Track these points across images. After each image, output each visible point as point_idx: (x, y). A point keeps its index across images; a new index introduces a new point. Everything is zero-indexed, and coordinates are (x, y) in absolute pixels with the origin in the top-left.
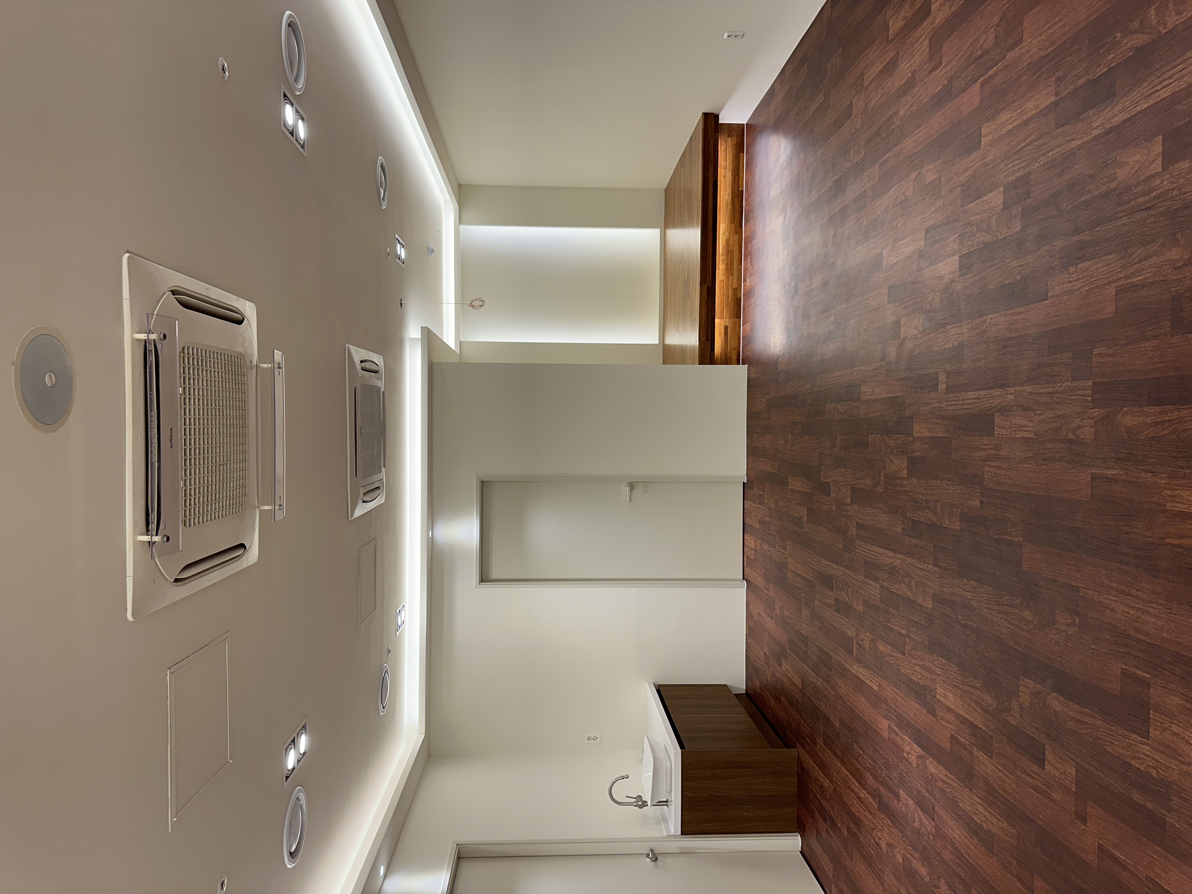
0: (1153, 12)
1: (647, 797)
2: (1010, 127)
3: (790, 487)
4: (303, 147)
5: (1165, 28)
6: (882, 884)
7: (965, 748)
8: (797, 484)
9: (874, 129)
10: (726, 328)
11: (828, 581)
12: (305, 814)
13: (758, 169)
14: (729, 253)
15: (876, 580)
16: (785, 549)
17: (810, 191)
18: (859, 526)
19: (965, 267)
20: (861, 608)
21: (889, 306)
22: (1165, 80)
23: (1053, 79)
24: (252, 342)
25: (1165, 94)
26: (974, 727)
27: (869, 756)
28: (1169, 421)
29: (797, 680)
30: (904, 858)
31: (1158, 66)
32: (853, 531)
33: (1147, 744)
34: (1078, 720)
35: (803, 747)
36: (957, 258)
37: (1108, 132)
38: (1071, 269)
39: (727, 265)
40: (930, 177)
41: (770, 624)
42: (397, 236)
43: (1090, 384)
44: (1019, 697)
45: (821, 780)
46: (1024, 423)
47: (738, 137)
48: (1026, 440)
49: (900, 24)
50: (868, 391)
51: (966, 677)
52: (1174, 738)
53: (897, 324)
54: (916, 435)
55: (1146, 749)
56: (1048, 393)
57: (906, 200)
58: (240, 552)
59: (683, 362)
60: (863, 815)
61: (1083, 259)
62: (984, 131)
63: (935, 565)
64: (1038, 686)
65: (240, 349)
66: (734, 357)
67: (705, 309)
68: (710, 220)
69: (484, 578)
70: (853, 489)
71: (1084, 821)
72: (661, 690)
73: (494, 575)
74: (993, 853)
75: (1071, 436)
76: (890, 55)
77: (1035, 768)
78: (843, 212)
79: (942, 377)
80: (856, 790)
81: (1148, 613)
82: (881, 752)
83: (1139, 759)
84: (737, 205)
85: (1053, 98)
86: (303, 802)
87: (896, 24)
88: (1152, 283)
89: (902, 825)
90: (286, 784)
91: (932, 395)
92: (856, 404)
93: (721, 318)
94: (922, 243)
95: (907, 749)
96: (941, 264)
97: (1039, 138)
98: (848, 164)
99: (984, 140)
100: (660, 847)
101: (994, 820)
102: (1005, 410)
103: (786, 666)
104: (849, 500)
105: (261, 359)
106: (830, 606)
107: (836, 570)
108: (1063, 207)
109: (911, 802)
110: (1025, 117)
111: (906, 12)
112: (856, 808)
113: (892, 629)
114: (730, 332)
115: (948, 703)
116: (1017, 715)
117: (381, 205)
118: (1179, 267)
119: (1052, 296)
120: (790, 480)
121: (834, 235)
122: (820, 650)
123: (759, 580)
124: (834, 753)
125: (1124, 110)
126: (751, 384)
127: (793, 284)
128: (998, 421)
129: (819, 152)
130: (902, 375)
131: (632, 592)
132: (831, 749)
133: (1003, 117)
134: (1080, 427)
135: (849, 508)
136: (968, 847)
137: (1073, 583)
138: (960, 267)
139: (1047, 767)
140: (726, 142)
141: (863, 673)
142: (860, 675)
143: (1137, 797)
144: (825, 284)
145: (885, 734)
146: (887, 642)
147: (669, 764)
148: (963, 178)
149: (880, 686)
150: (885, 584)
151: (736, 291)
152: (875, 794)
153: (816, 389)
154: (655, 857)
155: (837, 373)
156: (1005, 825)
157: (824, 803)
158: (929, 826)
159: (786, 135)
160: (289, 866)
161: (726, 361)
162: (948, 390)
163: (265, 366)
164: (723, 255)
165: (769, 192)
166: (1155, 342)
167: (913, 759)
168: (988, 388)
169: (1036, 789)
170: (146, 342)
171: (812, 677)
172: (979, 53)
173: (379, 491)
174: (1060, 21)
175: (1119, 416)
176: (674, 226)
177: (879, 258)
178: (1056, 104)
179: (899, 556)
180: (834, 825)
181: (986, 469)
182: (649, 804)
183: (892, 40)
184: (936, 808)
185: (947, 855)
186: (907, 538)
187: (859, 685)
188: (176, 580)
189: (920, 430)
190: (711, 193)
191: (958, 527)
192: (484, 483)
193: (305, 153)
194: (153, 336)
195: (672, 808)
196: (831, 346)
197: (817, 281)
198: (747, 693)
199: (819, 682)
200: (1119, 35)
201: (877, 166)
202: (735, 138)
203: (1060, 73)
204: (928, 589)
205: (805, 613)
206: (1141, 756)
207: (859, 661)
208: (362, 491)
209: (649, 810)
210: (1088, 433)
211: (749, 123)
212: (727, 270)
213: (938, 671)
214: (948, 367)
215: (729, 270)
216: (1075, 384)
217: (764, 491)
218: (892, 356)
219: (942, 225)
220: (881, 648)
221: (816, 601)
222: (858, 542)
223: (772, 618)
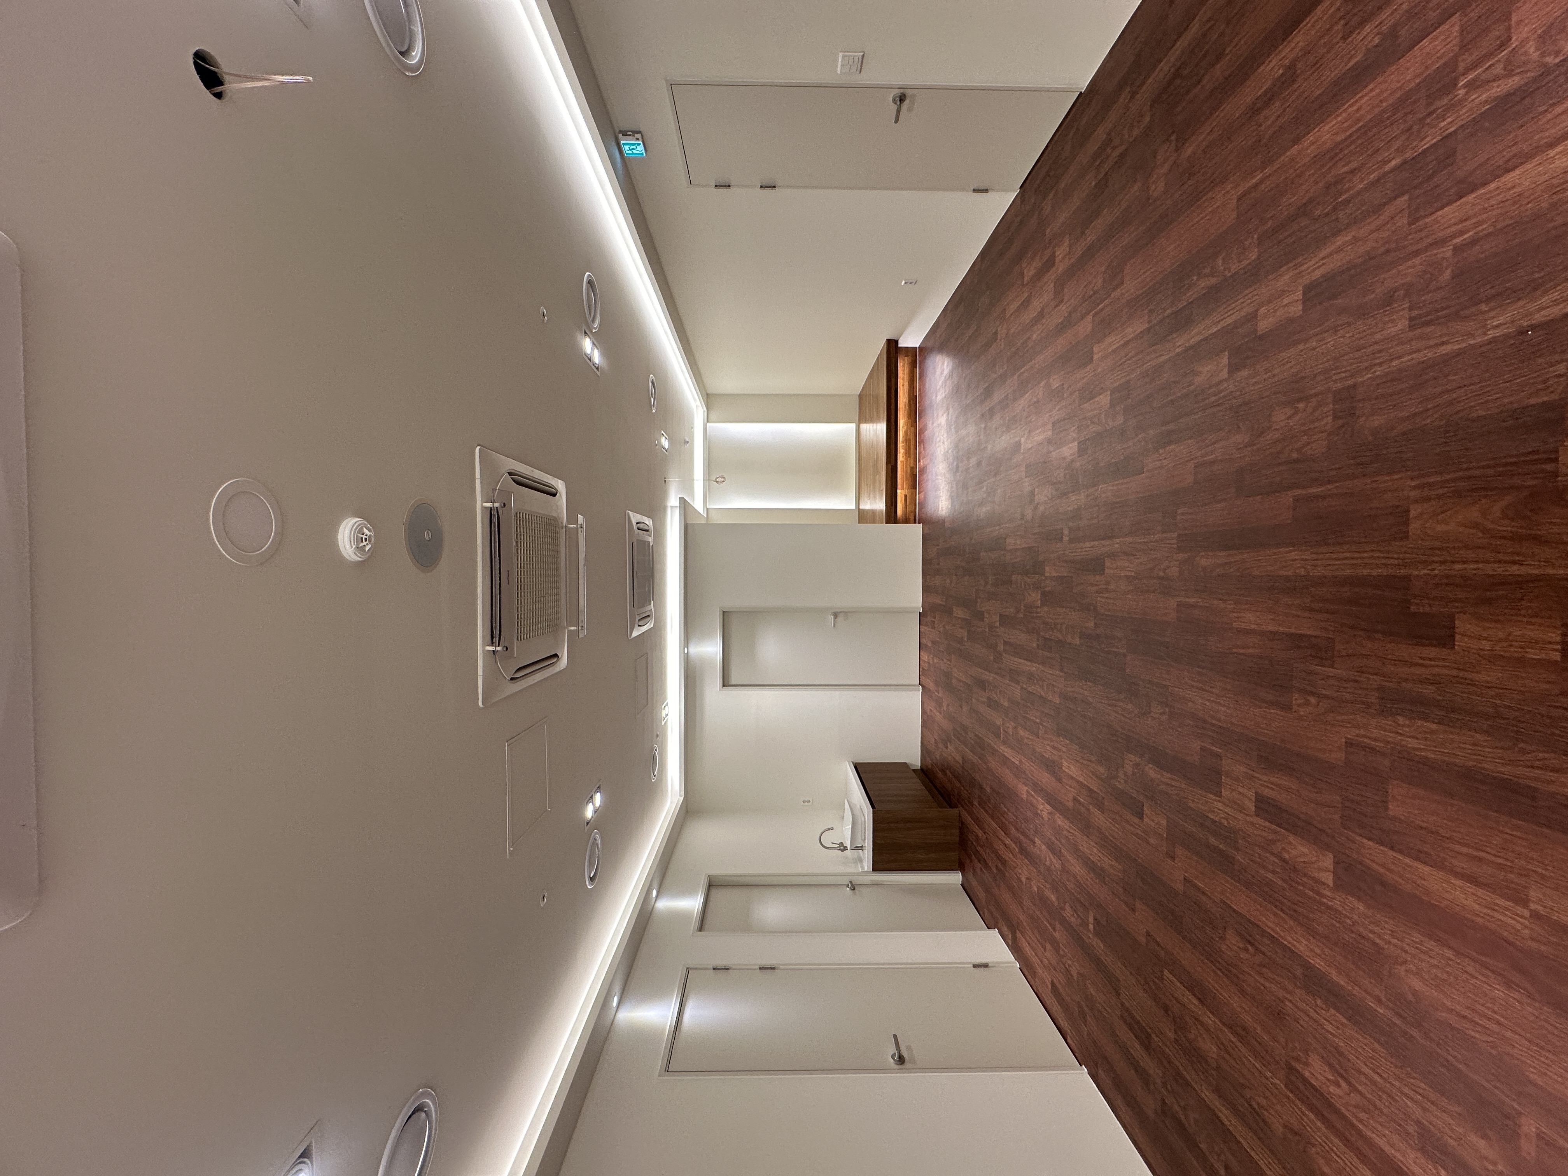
0: (1220, 262)
1: (848, 844)
2: (1114, 347)
3: (955, 615)
4: (597, 369)
5: (1229, 272)
6: (1022, 907)
7: (1083, 806)
8: (959, 612)
9: (1013, 349)
10: (906, 496)
11: (982, 684)
12: (600, 850)
13: (927, 380)
14: (907, 441)
15: (1018, 683)
16: (951, 661)
17: (966, 396)
18: (1005, 643)
19: (1082, 451)
20: (1006, 704)
21: (1026, 479)
22: (1229, 311)
23: (1146, 311)
24: (563, 511)
25: (1229, 321)
26: (1090, 790)
27: (1013, 813)
28: (1235, 562)
29: (958, 758)
30: (1038, 888)
31: (1224, 300)
32: (1001, 647)
33: (1219, 801)
34: (1168, 784)
35: (962, 806)
36: (1076, 443)
37: (1186, 350)
38: (1161, 451)
39: (906, 450)
40: (1055, 384)
41: (939, 717)
42: (662, 432)
43: (1175, 535)
44: (1123, 767)
45: (976, 831)
46: (1126, 565)
47: (912, 356)
48: (1128, 577)
49: (1032, 273)
50: (1012, 543)
51: (1084, 754)
52: (1241, 797)
53: (1032, 493)
54: (1047, 574)
55: (1220, 805)
56: (1144, 542)
57: (1038, 402)
58: (555, 660)
59: (874, 522)
60: (1007, 856)
61: (1170, 443)
62: (1095, 350)
63: (1061, 670)
64: (1138, 760)
65: (555, 515)
66: (912, 518)
67: (890, 483)
68: (893, 417)
69: (725, 684)
70: (1001, 615)
71: (1173, 858)
72: (857, 767)
73: (733, 682)
74: (1105, 883)
75: (1161, 574)
76: (1026, 295)
77: (1137, 820)
78: (991, 412)
79: (1066, 532)
80: (1002, 838)
81: (1220, 704)
82: (1021, 810)
83: (1214, 812)
84: (913, 406)
85: (1147, 325)
86: (599, 841)
87: (1029, 273)
88: (1221, 461)
89: (1037, 863)
90: (586, 828)
91: (1059, 545)
92: (1002, 552)
93: (902, 489)
94: (1050, 433)
95: (1041, 807)
96: (1064, 449)
97: (1137, 354)
98: (995, 376)
99: (1095, 357)
100: (857, 880)
101: (1106, 859)
102: (1112, 555)
103: (951, 748)
104: (998, 624)
105: (568, 522)
106: (983, 703)
107: (988, 676)
108: (1155, 405)
109: (1043, 847)
110: (1126, 339)
111: (1037, 264)
112: (1002, 851)
113: (1029, 719)
114: (911, 500)
115: (1071, 773)
116: (1122, 781)
117: (652, 410)
118: (1240, 448)
119: (1148, 471)
120: (954, 610)
121: (985, 428)
122: (976, 736)
123: (931, 685)
124: (986, 811)
125: (1200, 333)
126: (925, 539)
127: (955, 463)
128: (1107, 564)
129: (973, 367)
130: (1037, 530)
131: (836, 694)
132: (983, 808)
133: (1109, 340)
134: (1168, 567)
135: (998, 630)
136: (1087, 879)
137: (1164, 683)
138: (1079, 451)
139: (1146, 820)
140: (904, 360)
141: (1008, 752)
142: (1006, 754)
143: (1213, 841)
144: (979, 464)
145: (1024, 796)
146: (1025, 729)
147: (863, 819)
148: (1080, 385)
149: (1020, 761)
150: (1025, 686)
151: (913, 469)
152: (1017, 841)
153: (973, 541)
154: (853, 888)
155: (988, 530)
156: (1114, 863)
157: (979, 848)
158: (1057, 865)
159: (948, 355)
160: (589, 887)
161: (906, 521)
162: (1071, 541)
163: (572, 526)
164: (903, 442)
165: (936, 397)
166: (1224, 504)
167: (1045, 815)
168: (1099, 540)
169: (1137, 835)
170: (491, 509)
171: (970, 756)
172: (1092, 293)
173: (649, 618)
174: (1151, 268)
175: (1198, 558)
176: (866, 421)
177: (1018, 445)
178: (1149, 329)
179: (1035, 665)
180: (986, 865)
181: (1099, 599)
182: (849, 848)
183: (1027, 284)
184: (1062, 851)
185: (1070, 885)
186: (1041, 652)
187: (1005, 761)
188: (512, 679)
189: (1049, 571)
190: (893, 397)
191: (1078, 643)
192: (725, 614)
193: (598, 373)
194: (496, 505)
195: (866, 852)
196: (984, 509)
197: (974, 461)
198: (922, 769)
199: (975, 759)
200: (1195, 278)
201: (1016, 377)
202: (910, 357)
203: (1152, 307)
204: (1056, 689)
205: (965, 708)
206: (1216, 810)
207: (1004, 743)
208: (638, 618)
209: (848, 853)
210: (1174, 571)
211: (922, 346)
212: (906, 453)
213: (1064, 749)
214: (1071, 524)
215: (908, 453)
216: (1165, 535)
217: (935, 618)
218: (1029, 517)
219: (1064, 419)
220: (1022, 733)
221: (974, 700)
222: (1004, 654)
223: (941, 713)
